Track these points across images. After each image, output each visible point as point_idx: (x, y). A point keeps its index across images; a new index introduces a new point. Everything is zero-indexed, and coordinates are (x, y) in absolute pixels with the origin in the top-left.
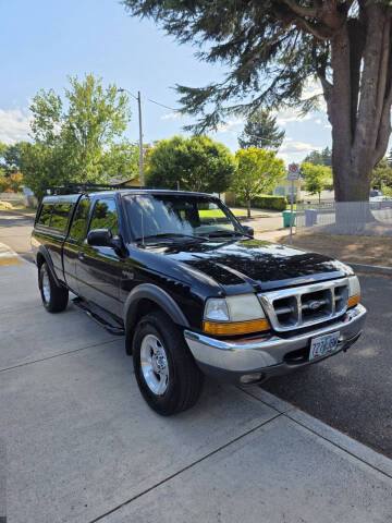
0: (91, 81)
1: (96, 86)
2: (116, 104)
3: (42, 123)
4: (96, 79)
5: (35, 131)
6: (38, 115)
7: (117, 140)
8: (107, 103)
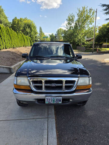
0: (84, 8)
1: (85, 10)
2: (91, 14)
3: (69, 24)
4: (86, 7)
5: (67, 26)
6: (68, 21)
7: (90, 26)
8: (89, 14)
